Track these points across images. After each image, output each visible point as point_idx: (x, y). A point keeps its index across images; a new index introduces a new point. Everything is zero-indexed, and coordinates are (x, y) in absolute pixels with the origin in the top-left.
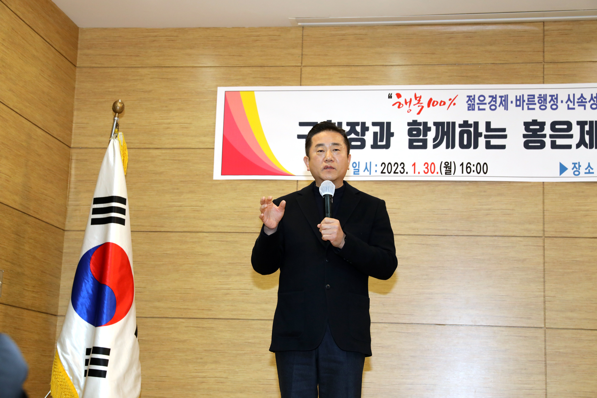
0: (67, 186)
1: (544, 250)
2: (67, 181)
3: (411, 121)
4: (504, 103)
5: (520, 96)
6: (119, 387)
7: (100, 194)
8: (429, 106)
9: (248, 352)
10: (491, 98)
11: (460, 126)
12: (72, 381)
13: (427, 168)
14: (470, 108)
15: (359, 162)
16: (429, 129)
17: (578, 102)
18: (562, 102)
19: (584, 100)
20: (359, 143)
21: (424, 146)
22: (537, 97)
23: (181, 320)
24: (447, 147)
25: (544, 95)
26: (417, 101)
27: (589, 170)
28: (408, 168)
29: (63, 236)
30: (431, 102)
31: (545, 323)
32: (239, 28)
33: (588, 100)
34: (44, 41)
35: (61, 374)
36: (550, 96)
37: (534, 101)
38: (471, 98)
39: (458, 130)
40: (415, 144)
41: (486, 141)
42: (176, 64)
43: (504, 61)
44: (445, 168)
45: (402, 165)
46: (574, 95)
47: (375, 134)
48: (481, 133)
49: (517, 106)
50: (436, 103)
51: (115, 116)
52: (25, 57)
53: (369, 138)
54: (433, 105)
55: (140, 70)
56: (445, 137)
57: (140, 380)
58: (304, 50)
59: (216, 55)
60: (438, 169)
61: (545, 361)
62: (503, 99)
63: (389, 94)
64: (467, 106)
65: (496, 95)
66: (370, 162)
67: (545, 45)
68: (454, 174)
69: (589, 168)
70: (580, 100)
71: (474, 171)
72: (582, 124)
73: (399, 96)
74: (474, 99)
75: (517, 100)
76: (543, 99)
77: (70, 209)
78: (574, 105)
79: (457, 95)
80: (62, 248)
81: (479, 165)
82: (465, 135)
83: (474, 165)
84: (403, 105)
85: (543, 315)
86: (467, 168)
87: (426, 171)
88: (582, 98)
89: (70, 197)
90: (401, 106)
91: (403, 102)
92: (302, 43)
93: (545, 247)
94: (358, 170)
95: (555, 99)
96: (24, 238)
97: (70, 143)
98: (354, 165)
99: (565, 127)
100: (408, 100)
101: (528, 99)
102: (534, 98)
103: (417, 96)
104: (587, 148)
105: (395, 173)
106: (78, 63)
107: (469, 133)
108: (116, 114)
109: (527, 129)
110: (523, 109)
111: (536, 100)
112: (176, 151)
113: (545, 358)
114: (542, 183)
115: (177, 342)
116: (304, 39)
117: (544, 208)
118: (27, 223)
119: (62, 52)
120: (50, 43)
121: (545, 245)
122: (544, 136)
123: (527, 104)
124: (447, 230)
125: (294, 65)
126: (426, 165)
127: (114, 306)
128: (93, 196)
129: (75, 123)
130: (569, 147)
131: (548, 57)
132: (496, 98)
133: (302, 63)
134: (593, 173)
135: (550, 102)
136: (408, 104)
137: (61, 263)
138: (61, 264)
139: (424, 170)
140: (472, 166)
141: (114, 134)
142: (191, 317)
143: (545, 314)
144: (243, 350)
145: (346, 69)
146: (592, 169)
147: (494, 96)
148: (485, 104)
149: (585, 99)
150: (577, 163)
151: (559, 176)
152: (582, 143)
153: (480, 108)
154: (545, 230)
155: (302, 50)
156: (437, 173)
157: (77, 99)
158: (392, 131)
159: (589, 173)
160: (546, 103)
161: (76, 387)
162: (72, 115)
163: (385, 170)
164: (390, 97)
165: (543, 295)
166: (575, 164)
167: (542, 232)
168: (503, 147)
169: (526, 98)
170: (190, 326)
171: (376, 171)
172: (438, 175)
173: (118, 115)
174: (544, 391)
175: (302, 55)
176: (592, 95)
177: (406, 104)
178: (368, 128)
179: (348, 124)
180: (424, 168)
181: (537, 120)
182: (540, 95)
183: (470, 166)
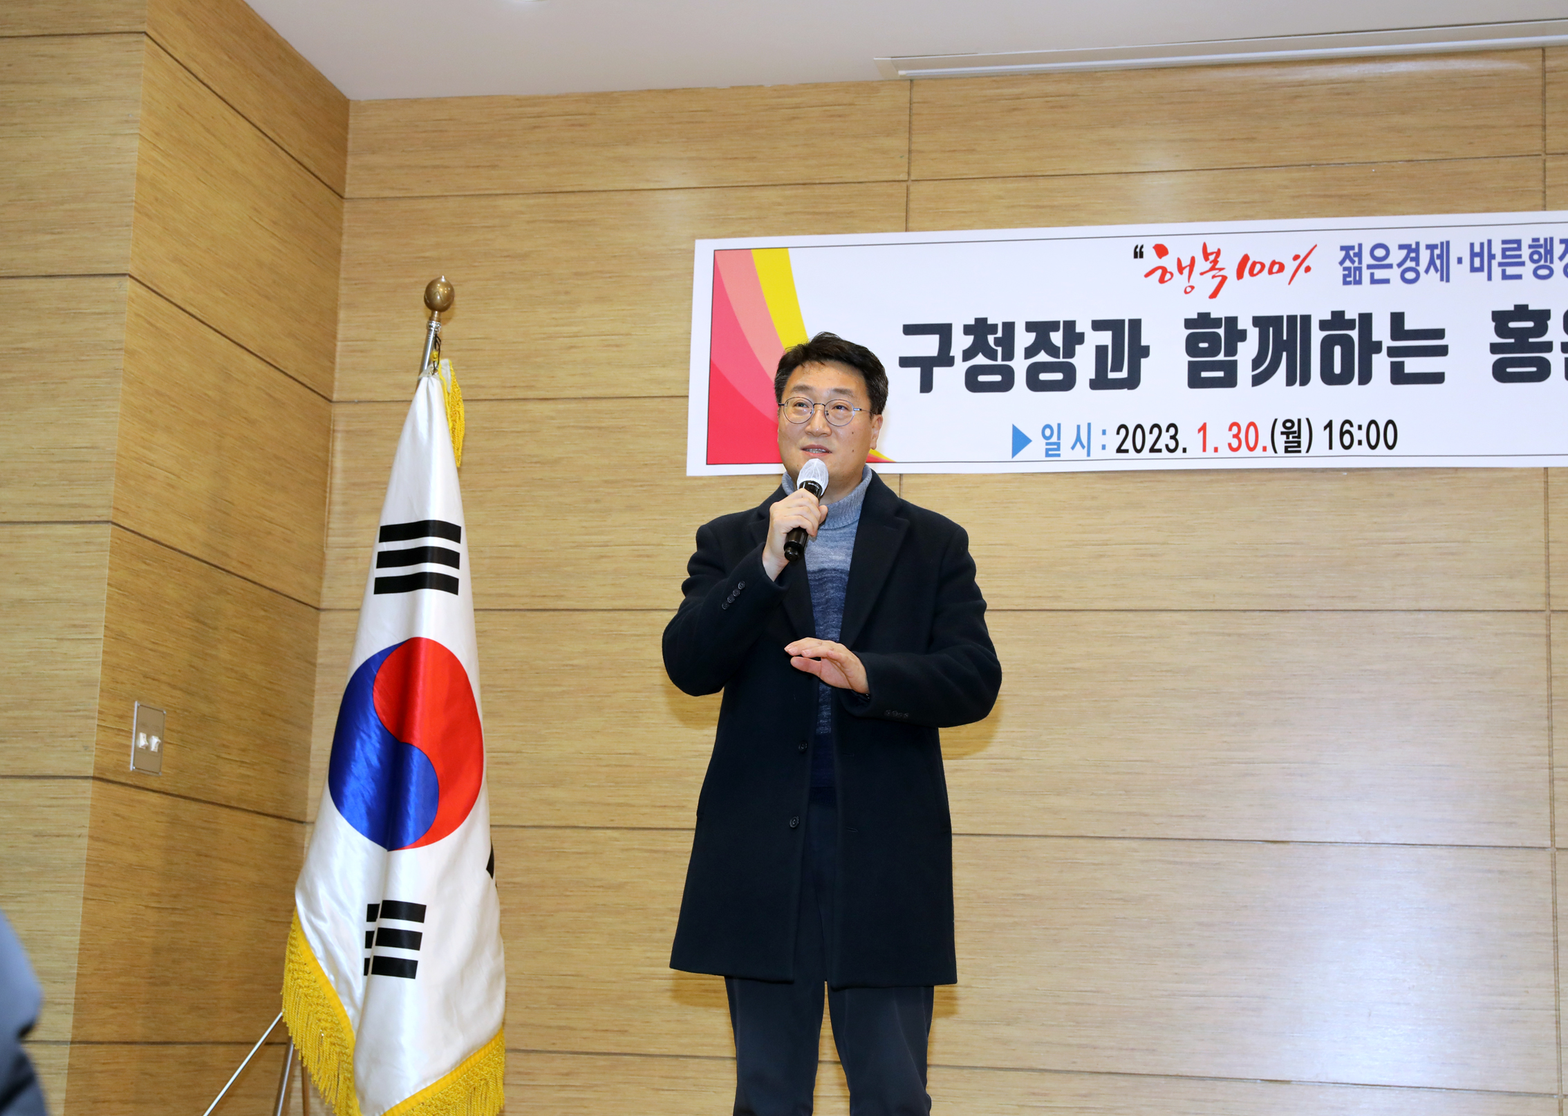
0: (325, 497)
1: (1549, 645)
2: (323, 486)
3: (1195, 316)
4: (1438, 262)
5: (1482, 245)
6: (449, 1003)
7: (396, 515)
8: (1240, 275)
10: (1404, 252)
11: (1324, 325)
12: (333, 985)
13: (1236, 436)
14: (1348, 279)
15: (1059, 425)
16: (1242, 336)
20: (1058, 376)
21: (1230, 380)
22: (1527, 247)
23: (609, 832)
24: (1290, 381)
25: (1546, 240)
26: (1208, 262)
28: (1188, 437)
29: (316, 623)
30: (1245, 266)
31: (1553, 836)
32: (749, 87)
34: (260, 134)
35: (307, 969)
36: (1562, 241)
37: (1520, 256)
38: (1351, 253)
39: (1317, 336)
40: (1204, 374)
41: (1392, 363)
42: (589, 184)
43: (1439, 152)
44: (1285, 436)
45: (1172, 431)
47: (1101, 351)
48: (1379, 343)
49: (1473, 269)
50: (1258, 267)
51: (431, 319)
52: (211, 176)
53: (1084, 362)
54: (1252, 274)
55: (500, 202)
56: (1284, 354)
57: (503, 983)
58: (914, 139)
59: (691, 159)
60: (1265, 439)
61: (1555, 935)
62: (1437, 252)
63: (1137, 247)
64: (1340, 272)
65: (1418, 244)
66: (1089, 425)
67: (1548, 109)
68: (1307, 451)
71: (1360, 443)
73: (1161, 251)
74: (1359, 255)
75: (1473, 255)
76: (1542, 251)
77: (331, 554)
79: (1316, 246)
80: (314, 654)
81: (1373, 427)
82: (1337, 350)
83: (1360, 427)
84: (1172, 274)
85: (1549, 814)
86: (1342, 434)
87: (1235, 444)
89: (331, 525)
90: (1168, 276)
91: (1172, 267)
92: (910, 122)
93: (1553, 637)
94: (1058, 444)
96: (215, 628)
97: (331, 389)
98: (1048, 432)
100: (1186, 262)
101: (1504, 250)
102: (1519, 248)
103: (1209, 251)
105: (1152, 450)
106: (347, 190)
107: (1346, 343)
108: (433, 314)
109: (1501, 329)
110: (1490, 278)
111: (1525, 252)
112: (591, 405)
113: (1555, 927)
114: (1543, 471)
115: (601, 889)
116: (914, 112)
117: (1547, 535)
118: (222, 591)
119: (305, 161)
120: (277, 139)
121: (1551, 631)
122: (1548, 347)
123: (1500, 264)
124: (1290, 596)
125: (891, 178)
126: (1235, 429)
127: (434, 797)
128: (379, 521)
129: (342, 341)
131: (1556, 140)
132: (1417, 250)
133: (909, 174)
135: (1561, 258)
136: (1186, 271)
137: (314, 691)
138: (311, 693)
139: (1229, 442)
140: (1354, 430)
141: (429, 364)
142: (635, 825)
143: (1552, 812)
145: (1023, 184)
147: (1414, 246)
148: (1390, 266)
153: (1376, 277)
154: (1551, 593)
155: (910, 139)
156: (1265, 449)
157: (345, 279)
158: (1143, 343)
160: (1552, 262)
161: (344, 1000)
162: (335, 321)
163: (1128, 445)
164: (1138, 254)
165: (1548, 762)
167: (1544, 599)
168: (1438, 378)
169: (1497, 249)
170: (634, 849)
171: (1104, 447)
172: (1265, 454)
173: (439, 315)
174: (1554, 1012)
175: (910, 151)
177: (1181, 272)
178: (1082, 335)
179: (1030, 327)
180: (1229, 437)
181: (1527, 306)
182: (1535, 240)
183: (1351, 429)
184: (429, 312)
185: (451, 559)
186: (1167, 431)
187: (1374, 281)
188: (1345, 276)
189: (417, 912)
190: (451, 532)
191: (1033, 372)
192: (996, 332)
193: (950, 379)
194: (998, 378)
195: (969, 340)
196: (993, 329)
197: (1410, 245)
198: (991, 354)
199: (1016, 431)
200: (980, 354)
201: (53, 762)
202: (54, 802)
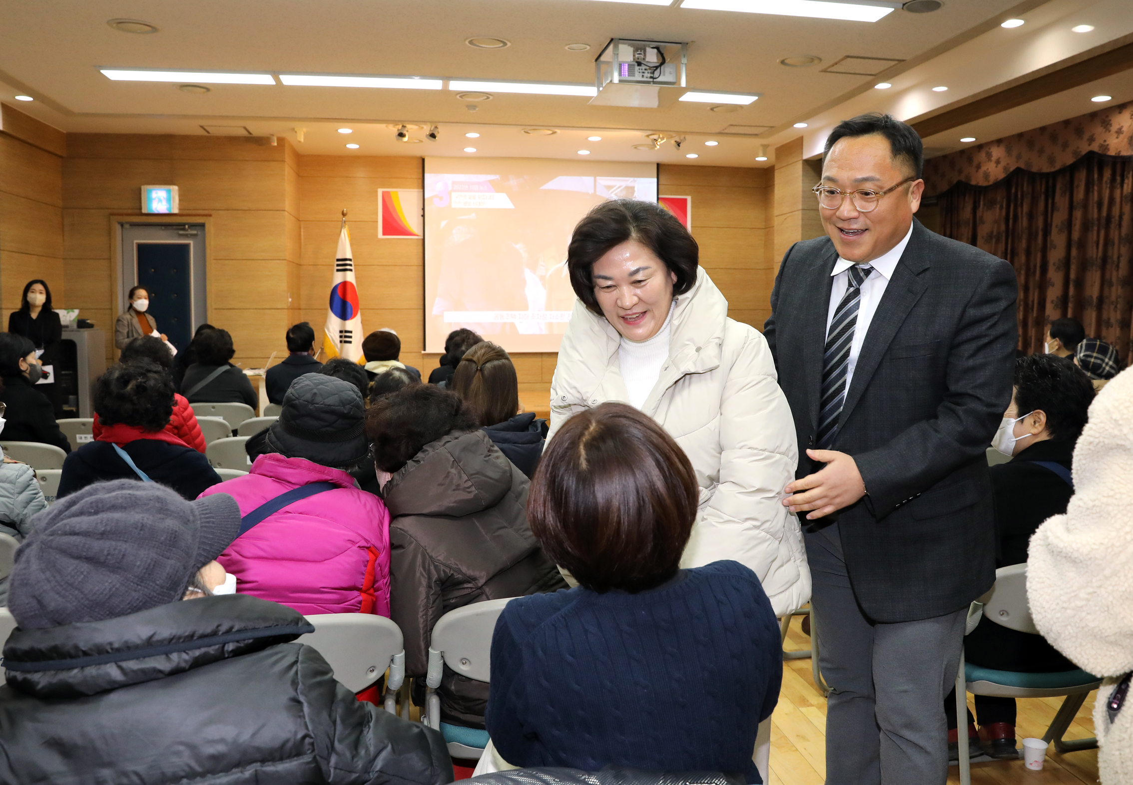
7: (338, 256)
12: (333, 345)
35: (330, 343)
51: (343, 217)
55: (335, 179)
106: (300, 174)
127: (351, 311)
128: (336, 258)
141: (343, 226)
161: (336, 347)
185: (350, 265)
189: (351, 332)
190: (350, 260)
202: (279, 314)
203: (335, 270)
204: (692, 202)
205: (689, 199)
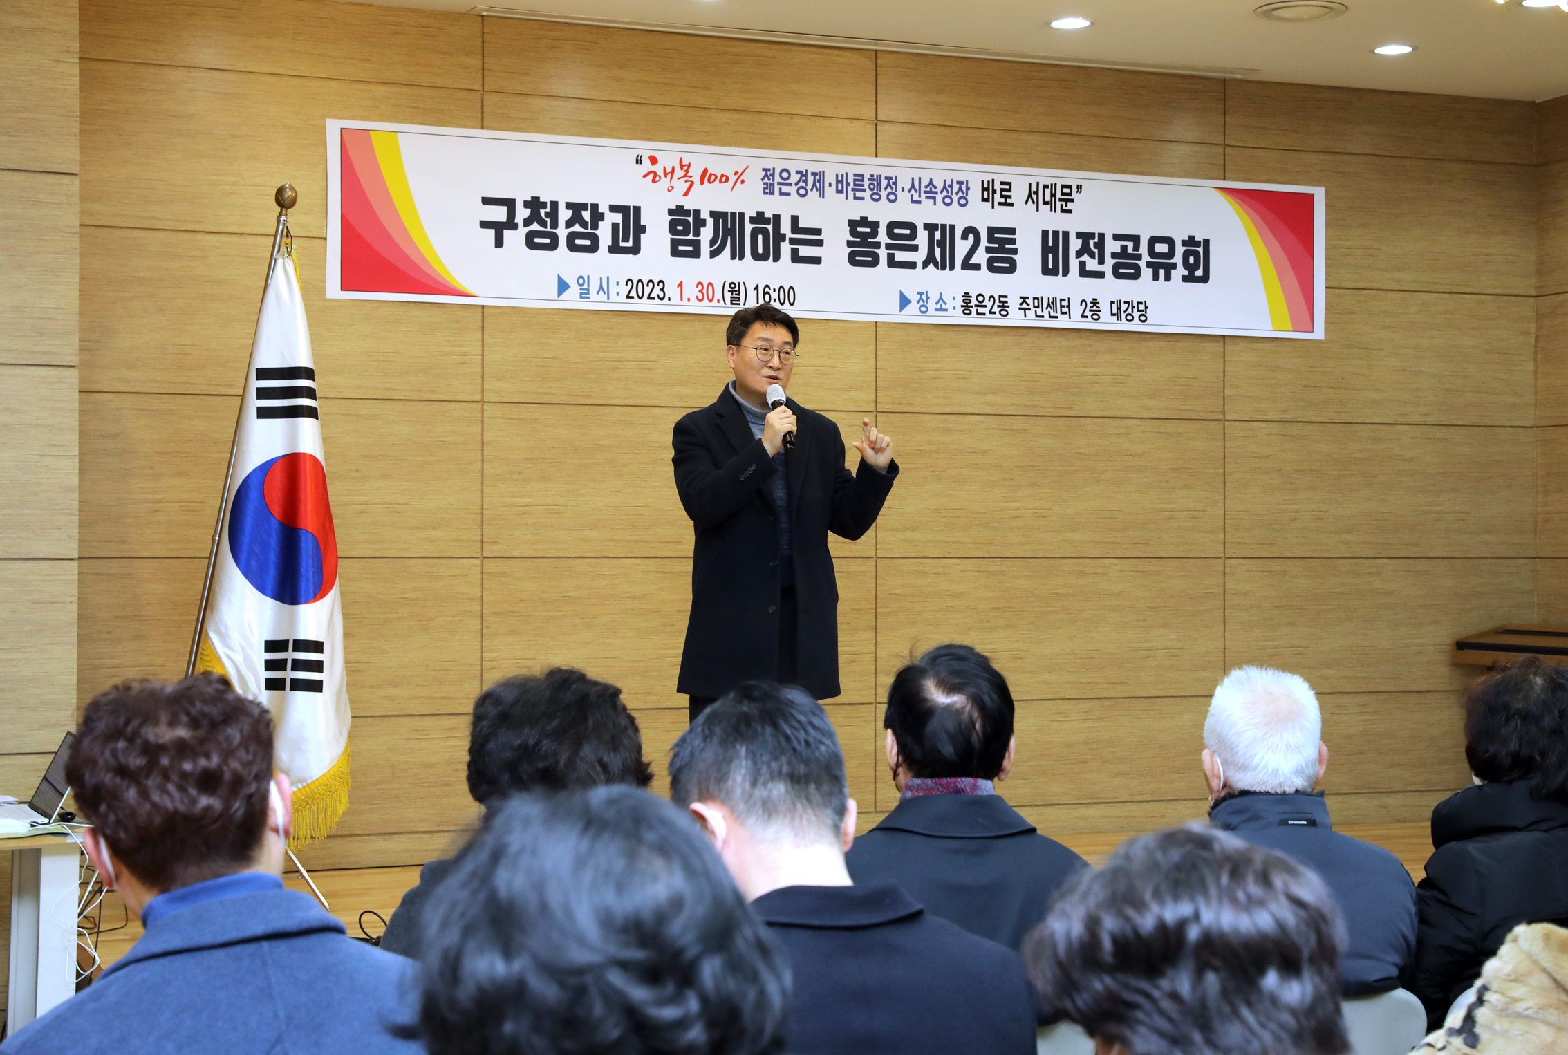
3: (675, 207)
4: (818, 184)
5: (842, 175)
7: (267, 359)
8: (702, 182)
9: (405, 615)
10: (799, 176)
11: (752, 220)
13: (701, 291)
14: (766, 191)
15: (588, 277)
16: (703, 223)
17: (925, 192)
18: (903, 189)
19: (933, 190)
20: (588, 242)
21: (696, 254)
22: (867, 179)
24: (733, 257)
25: (877, 176)
26: (683, 171)
27: (941, 305)
28: (671, 290)
30: (705, 176)
31: (876, 550)
33: (939, 190)
36: (886, 178)
37: (863, 185)
38: (769, 173)
39: (748, 227)
40: (681, 248)
41: (792, 249)
43: (819, 111)
44: (730, 293)
45: (661, 285)
46: (920, 179)
47: (615, 226)
48: (785, 235)
49: (838, 191)
50: (713, 177)
51: (280, 213)
53: (604, 233)
54: (709, 182)
56: (729, 238)
58: (486, 60)
59: (322, 56)
60: (718, 295)
62: (817, 178)
63: (638, 156)
64: (762, 186)
65: (807, 171)
66: (608, 277)
67: (879, 92)
68: (744, 304)
69: (941, 302)
70: (928, 189)
72: (930, 228)
73: (654, 160)
74: (773, 175)
75: (838, 182)
76: (875, 183)
78: (920, 196)
79: (748, 166)
81: (782, 290)
82: (760, 237)
83: (774, 290)
84: (660, 177)
86: (764, 294)
88: (931, 186)
90: (657, 178)
91: (660, 173)
92: (483, 47)
94: (588, 290)
95: (893, 183)
98: (581, 281)
99: (907, 232)
100: (669, 170)
101: (855, 180)
102: (863, 180)
103: (684, 163)
104: (938, 268)
105: (649, 298)
107: (765, 233)
108: (282, 210)
109: (853, 232)
110: (847, 198)
111: (866, 183)
112: (250, 240)
113: (876, 605)
114: (874, 324)
116: (485, 39)
117: (876, 364)
122: (878, 245)
125: (470, 87)
128: (254, 365)
130: (912, 265)
131: (884, 112)
132: (806, 175)
133: (483, 86)
134: (946, 310)
135: (886, 189)
136: (669, 176)
139: (697, 295)
140: (771, 292)
141: (282, 247)
144: (397, 613)
145: (562, 103)
146: (945, 304)
147: (804, 173)
148: (790, 184)
149: (936, 188)
150: (923, 293)
151: (898, 313)
152: (930, 260)
153: (783, 191)
154: (878, 400)
155: (483, 60)
156: (718, 301)
158: (642, 224)
159: (941, 309)
160: (880, 191)
163: (633, 293)
164: (639, 161)
166: (921, 294)
167: (874, 405)
168: (817, 261)
169: (851, 180)
171: (618, 294)
172: (718, 305)
173: (286, 210)
174: (873, 655)
175: (483, 69)
176: (945, 181)
177: (666, 177)
178: (603, 214)
179: (569, 206)
180: (696, 292)
181: (867, 218)
182: (872, 176)
183: (769, 291)
184: (279, 209)
186: (658, 285)
187: (781, 194)
188: (765, 189)
189: (319, 647)
190: (308, 373)
191: (571, 237)
192: (546, 208)
193: (515, 238)
194: (547, 241)
195: (527, 212)
196: (544, 205)
197: (802, 172)
198: (543, 224)
199: (560, 279)
200: (535, 223)
201: (44, 549)
202: (48, 578)
203: (254, 413)
204: (1329, 206)
205: (1319, 194)
